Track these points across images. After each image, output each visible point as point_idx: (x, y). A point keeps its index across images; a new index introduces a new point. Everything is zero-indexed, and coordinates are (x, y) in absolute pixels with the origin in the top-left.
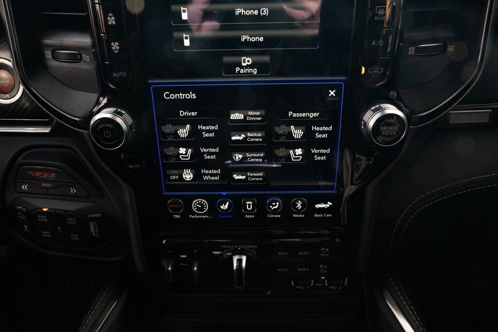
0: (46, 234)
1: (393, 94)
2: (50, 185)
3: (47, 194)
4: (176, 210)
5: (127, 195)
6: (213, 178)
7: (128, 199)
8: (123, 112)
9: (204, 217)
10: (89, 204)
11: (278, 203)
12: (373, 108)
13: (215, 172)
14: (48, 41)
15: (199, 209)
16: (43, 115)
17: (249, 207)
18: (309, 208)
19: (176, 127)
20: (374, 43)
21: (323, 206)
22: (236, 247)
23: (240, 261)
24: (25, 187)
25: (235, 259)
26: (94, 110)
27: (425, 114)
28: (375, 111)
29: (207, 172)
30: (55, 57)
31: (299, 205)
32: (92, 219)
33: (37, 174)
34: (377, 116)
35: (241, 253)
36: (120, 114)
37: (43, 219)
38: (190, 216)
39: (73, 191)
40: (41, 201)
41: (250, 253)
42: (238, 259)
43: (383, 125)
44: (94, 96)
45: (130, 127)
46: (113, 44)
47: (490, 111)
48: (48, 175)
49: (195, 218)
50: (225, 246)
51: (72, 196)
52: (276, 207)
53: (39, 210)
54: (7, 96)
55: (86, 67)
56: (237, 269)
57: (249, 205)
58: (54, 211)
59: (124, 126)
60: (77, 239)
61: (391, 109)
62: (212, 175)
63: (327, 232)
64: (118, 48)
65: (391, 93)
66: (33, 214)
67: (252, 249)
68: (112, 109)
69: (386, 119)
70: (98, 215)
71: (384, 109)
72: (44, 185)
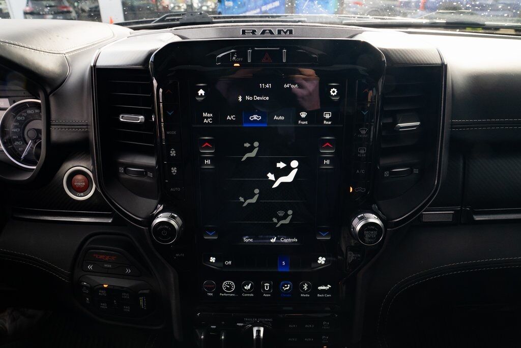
0: (104, 306)
1: (375, 206)
2: (110, 266)
3: (108, 274)
4: (210, 290)
5: (172, 276)
7: (172, 279)
8: (176, 216)
9: (231, 295)
10: (140, 282)
11: (289, 285)
12: (359, 216)
14: (122, 160)
15: (227, 289)
17: (267, 288)
18: (313, 290)
20: (358, 172)
21: (324, 288)
22: (256, 319)
23: (258, 332)
24: (90, 267)
25: (255, 329)
26: (154, 213)
27: (398, 220)
28: (361, 219)
30: (126, 172)
31: (305, 287)
32: (142, 295)
33: (101, 257)
34: (362, 223)
35: (259, 325)
36: (173, 217)
37: (102, 293)
38: (221, 294)
39: (128, 271)
40: (103, 278)
41: (266, 325)
42: (257, 330)
43: (366, 231)
44: (154, 202)
45: (180, 227)
46: (172, 169)
47: (453, 212)
48: (110, 257)
49: (224, 296)
50: (247, 319)
51: (128, 275)
52: (288, 288)
53: (100, 286)
54: (82, 194)
55: (148, 180)
56: (256, 339)
57: (267, 286)
58: (112, 287)
59: (176, 226)
60: (129, 310)
61: (373, 219)
63: (328, 309)
64: (176, 171)
65: (373, 206)
66: (95, 290)
67: (268, 321)
68: (168, 214)
69: (369, 226)
70: (147, 292)
71: (367, 219)
72: (105, 265)
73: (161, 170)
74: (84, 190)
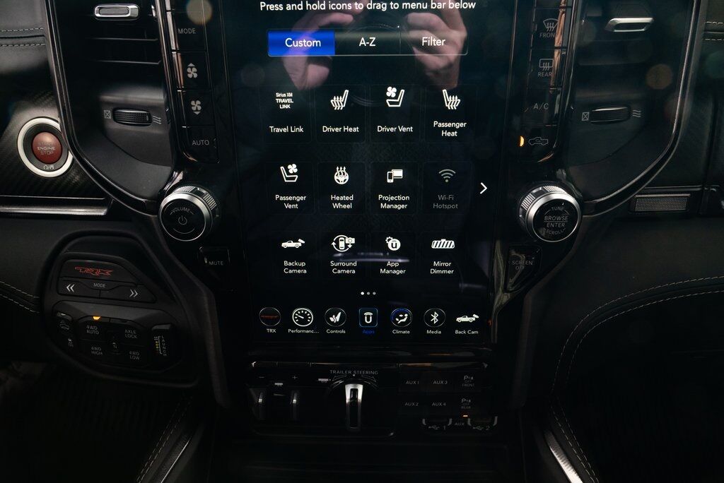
0: (96, 350)
1: (561, 173)
2: (104, 286)
3: (99, 298)
4: (271, 323)
5: (206, 300)
7: (206, 306)
8: (204, 192)
9: (308, 332)
10: (154, 312)
11: (406, 315)
12: (534, 191)
14: (108, 98)
15: (301, 321)
17: (368, 320)
18: (448, 323)
20: (536, 106)
21: (466, 319)
22: (350, 372)
23: (354, 392)
24: (70, 288)
25: (349, 388)
26: (166, 189)
27: (603, 199)
28: (537, 195)
30: (116, 118)
31: (435, 318)
32: (159, 332)
33: (88, 270)
34: (540, 203)
35: (356, 381)
36: (200, 194)
37: (93, 330)
38: (289, 330)
39: (134, 294)
40: (91, 306)
41: (368, 381)
42: (352, 390)
43: (548, 215)
44: (167, 169)
45: (213, 212)
46: (193, 103)
47: (688, 195)
48: (102, 272)
49: (296, 333)
50: (334, 372)
51: (132, 300)
52: (404, 320)
53: (89, 319)
54: (52, 166)
55: (157, 131)
56: (351, 403)
57: (368, 317)
58: (107, 320)
59: (205, 211)
60: (138, 358)
61: (559, 194)
63: (470, 354)
64: (199, 108)
65: (559, 172)
66: (80, 324)
67: (372, 375)
68: (189, 188)
69: (552, 207)
70: (166, 327)
71: (549, 193)
72: (95, 285)
73: (177, 114)
74: (50, 159)
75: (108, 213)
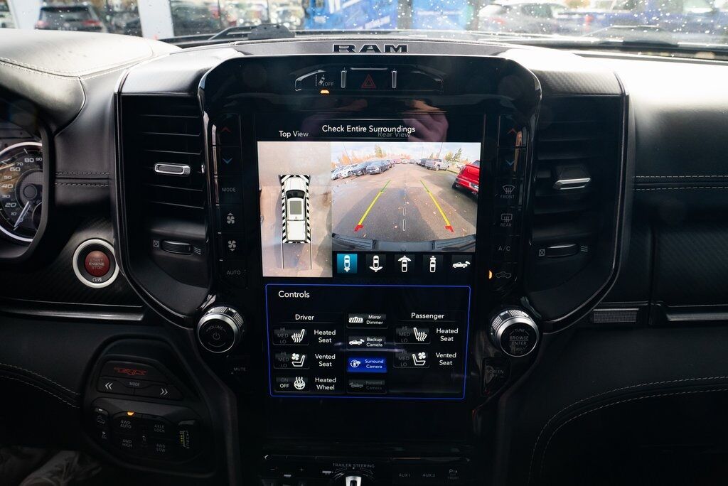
0: (127, 443)
1: (525, 300)
2: (138, 385)
3: (134, 395)
5: (228, 402)
6: (327, 388)
7: (228, 405)
8: (234, 311)
10: (179, 408)
12: (502, 314)
13: (330, 381)
14: (158, 230)
16: (135, 300)
19: (290, 332)
20: (500, 249)
22: (350, 465)
24: (108, 386)
25: (349, 480)
26: (202, 307)
27: (558, 320)
28: (505, 318)
29: (321, 380)
30: (163, 247)
32: (184, 427)
33: (126, 371)
34: (506, 324)
35: (355, 474)
36: (230, 314)
37: (126, 424)
39: (164, 392)
40: (126, 403)
41: (366, 473)
42: (351, 481)
43: (512, 335)
44: (204, 291)
45: (240, 329)
46: (230, 242)
47: (637, 309)
48: (137, 372)
50: (337, 465)
51: (163, 398)
53: (123, 414)
54: (100, 279)
55: (195, 260)
58: (140, 416)
59: (234, 327)
60: (164, 450)
61: (522, 318)
62: (326, 384)
63: (457, 450)
64: (235, 246)
65: (523, 299)
66: (114, 420)
67: (369, 468)
68: (223, 309)
69: (516, 328)
70: (190, 423)
71: (514, 317)
72: (131, 384)
73: (214, 245)
74: (103, 273)
75: (144, 319)
